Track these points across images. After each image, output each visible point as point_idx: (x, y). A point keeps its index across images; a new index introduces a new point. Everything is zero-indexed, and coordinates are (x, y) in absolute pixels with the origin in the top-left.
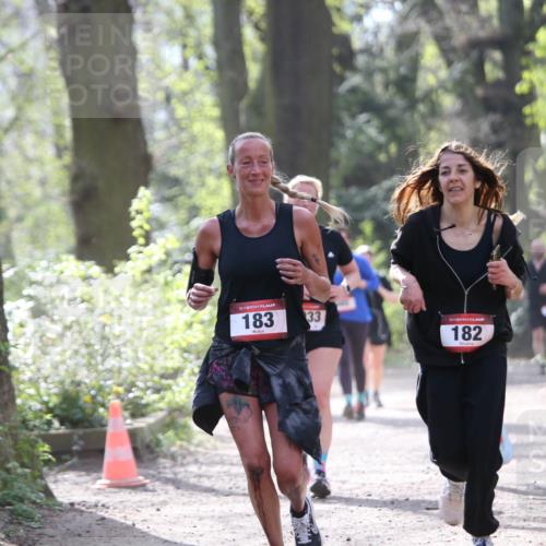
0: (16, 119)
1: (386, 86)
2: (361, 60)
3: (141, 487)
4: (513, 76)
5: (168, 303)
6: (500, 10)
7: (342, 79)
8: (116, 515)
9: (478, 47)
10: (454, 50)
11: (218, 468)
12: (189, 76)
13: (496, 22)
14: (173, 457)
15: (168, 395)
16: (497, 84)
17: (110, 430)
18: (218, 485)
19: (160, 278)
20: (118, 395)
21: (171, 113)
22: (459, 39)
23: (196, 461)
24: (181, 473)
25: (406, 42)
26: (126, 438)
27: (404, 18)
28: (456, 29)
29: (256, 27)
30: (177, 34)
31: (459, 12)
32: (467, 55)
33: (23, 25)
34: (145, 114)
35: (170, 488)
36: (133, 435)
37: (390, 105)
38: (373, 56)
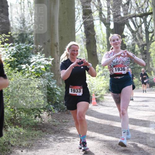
0: (80, 55)
2: (127, 47)
3: (97, 106)
4: (148, 49)
5: (101, 80)
6: (146, 40)
8: (93, 109)
9: (143, 46)
10: (140, 46)
11: (107, 103)
12: (104, 50)
13: (145, 42)
14: (101, 101)
15: (101, 93)
16: (146, 50)
17: (93, 98)
18: (107, 105)
19: (100, 77)
20: (94, 93)
21: (101, 54)
22: (141, 44)
23: (104, 102)
24: (102, 104)
25: (133, 45)
26: (95, 99)
27: (133, 41)
30: (102, 44)
31: (140, 41)
32: (142, 47)
33: (81, 43)
34: (98, 54)
35: (101, 106)
36: (96, 98)
38: (129, 47)
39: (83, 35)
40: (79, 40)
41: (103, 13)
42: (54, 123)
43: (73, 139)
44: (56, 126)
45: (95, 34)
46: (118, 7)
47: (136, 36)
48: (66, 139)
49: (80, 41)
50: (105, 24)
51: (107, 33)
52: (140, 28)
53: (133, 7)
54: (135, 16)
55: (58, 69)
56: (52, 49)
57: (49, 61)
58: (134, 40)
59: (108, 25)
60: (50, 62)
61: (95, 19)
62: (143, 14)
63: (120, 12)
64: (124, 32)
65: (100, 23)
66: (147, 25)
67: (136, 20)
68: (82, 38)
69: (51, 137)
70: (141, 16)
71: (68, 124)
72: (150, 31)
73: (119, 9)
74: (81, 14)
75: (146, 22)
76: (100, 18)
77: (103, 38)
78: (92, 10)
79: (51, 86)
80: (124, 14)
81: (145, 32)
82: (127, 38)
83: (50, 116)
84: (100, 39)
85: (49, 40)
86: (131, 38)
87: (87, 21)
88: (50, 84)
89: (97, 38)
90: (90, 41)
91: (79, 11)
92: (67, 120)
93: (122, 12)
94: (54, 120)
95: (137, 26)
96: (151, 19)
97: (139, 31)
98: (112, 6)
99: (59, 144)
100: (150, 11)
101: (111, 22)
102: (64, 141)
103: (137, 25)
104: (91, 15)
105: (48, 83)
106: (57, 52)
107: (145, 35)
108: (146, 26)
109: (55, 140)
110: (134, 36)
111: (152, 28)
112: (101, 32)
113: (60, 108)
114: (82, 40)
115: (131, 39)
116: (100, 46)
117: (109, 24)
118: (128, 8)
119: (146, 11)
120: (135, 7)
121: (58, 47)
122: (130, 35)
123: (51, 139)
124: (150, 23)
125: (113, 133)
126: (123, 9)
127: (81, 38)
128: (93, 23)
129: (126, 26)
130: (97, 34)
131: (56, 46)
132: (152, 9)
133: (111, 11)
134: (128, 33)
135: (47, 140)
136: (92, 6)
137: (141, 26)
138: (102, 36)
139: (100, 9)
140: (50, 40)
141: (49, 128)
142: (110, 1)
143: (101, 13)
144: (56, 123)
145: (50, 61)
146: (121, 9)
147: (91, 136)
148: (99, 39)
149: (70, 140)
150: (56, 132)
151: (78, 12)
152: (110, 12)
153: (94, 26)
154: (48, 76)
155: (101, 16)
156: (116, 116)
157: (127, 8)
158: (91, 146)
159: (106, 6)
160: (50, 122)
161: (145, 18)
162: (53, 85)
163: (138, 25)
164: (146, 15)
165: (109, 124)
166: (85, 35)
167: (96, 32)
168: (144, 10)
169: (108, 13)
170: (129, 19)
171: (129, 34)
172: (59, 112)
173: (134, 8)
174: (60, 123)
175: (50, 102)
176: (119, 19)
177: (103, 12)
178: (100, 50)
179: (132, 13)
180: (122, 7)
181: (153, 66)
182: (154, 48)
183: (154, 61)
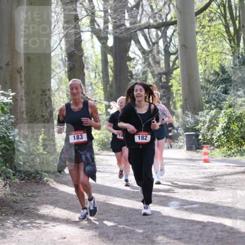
0: (58, 88)
2: (134, 77)
4: (168, 81)
6: (165, 66)
7: (130, 81)
9: (160, 74)
10: (155, 75)
11: (101, 166)
12: (96, 80)
13: (164, 69)
16: (164, 82)
18: (101, 170)
21: (92, 88)
22: (156, 73)
25: (144, 73)
27: (144, 67)
28: (155, 70)
29: (111, 69)
30: (94, 70)
31: (156, 67)
32: (158, 76)
33: (61, 68)
38: (137, 76)
39: (64, 56)
40: (56, 63)
41: (97, 21)
42: (14, 198)
43: (45, 224)
44: (18, 203)
45: (83, 54)
46: (121, 11)
47: (148, 58)
48: (34, 224)
49: (59, 65)
50: (100, 39)
51: (102, 54)
52: (156, 45)
53: (146, 13)
54: (149, 27)
55: (21, 111)
56: (12, 78)
57: (7, 96)
58: (146, 65)
59: (105, 41)
60: (9, 98)
61: (84, 30)
62: (161, 23)
63: (125, 19)
64: (130, 52)
65: (92, 36)
66: (167, 41)
67: (149, 33)
68: (62, 60)
69: (9, 220)
70: (157, 27)
71: (37, 199)
72: (171, 52)
73: (123, 15)
74: (61, 21)
75: (166, 37)
76: (92, 28)
77: (96, 61)
78: (79, 15)
79: (11, 138)
80: (131, 24)
81: (163, 53)
82: (135, 61)
83: (8, 186)
84: (91, 63)
85: (8, 63)
86: (140, 62)
87: (71, 33)
88: (8, 134)
89: (85, 61)
90: (74, 65)
91: (58, 17)
92: (35, 194)
93: (127, 20)
94: (15, 193)
95: (151, 43)
96: (174, 31)
97: (154, 50)
98: (111, 9)
99: (21, 232)
100: (173, 20)
101: (109, 36)
102: (30, 226)
103: (151, 41)
104: (78, 23)
105: (6, 133)
106: (21, 82)
107: (163, 58)
108: (166, 44)
109: (15, 225)
110: (146, 59)
111: (175, 46)
112: (93, 52)
113: (24, 173)
114: (62, 63)
115: (141, 64)
116: (91, 74)
117: (107, 39)
118: (138, 13)
119: (166, 19)
120: (148, 12)
121: (23, 74)
122: (140, 58)
123: (9, 224)
124: (173, 39)
125: (109, 215)
126: (129, 15)
127: (60, 60)
128: (81, 36)
129: (133, 42)
130: (86, 55)
131: (19, 72)
132: (176, 16)
133: (109, 17)
134: (136, 54)
135: (3, 225)
136: (78, 10)
137: (157, 43)
138: (94, 57)
139: (92, 14)
140: (10, 63)
141: (6, 205)
142: (108, 2)
143: (93, 21)
144: (17, 198)
145: (10, 96)
146: (127, 16)
147: (73, 220)
148: (88, 62)
149: (40, 226)
150: (16, 213)
151: (56, 19)
152: (108, 19)
153: (81, 41)
154: (6, 121)
155: (94, 25)
156: (115, 188)
157: (136, 13)
158: (74, 236)
159: (102, 10)
160: (7, 197)
161: (164, 30)
162: (13, 136)
163: (153, 41)
164: (167, 25)
165: (102, 201)
166: (66, 55)
167: (85, 51)
168: (164, 17)
169: (104, 20)
170: (138, 32)
171: (138, 56)
172: (23, 179)
173: (148, 14)
174: (24, 197)
175: (7, 164)
176: (123, 30)
177: (96, 19)
178: (91, 81)
179: (144, 21)
180: (128, 12)
181: (175, 108)
182: (178, 78)
183: (176, 99)
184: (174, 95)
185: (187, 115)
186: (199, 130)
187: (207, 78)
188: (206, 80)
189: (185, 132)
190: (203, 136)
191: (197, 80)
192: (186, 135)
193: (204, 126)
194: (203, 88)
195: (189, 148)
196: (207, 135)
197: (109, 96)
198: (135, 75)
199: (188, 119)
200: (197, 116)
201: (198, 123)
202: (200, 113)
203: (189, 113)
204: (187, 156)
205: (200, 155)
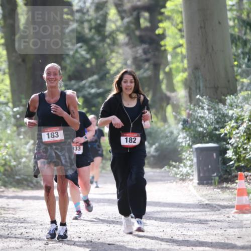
1: (90, 29)
4: (154, 26)
10: (125, 11)
16: (146, 29)
22: (127, 6)
32: (131, 15)
37: (92, 39)
38: (84, 14)
181: (172, 88)
182: (178, 18)
183: (173, 66)
184: (169, 58)
185: (197, 103)
186: (225, 139)
187: (244, 16)
188: (244, 21)
189: (194, 143)
190: (236, 152)
191: (222, 21)
192: (197, 149)
193: (237, 128)
194: (235, 40)
195: (204, 180)
196: (245, 149)
197: (20, 60)
198: (78, 11)
199: (200, 113)
200: (221, 106)
201: (225, 122)
202: (229, 99)
203: (204, 99)
204: (200, 198)
205: (231, 196)
